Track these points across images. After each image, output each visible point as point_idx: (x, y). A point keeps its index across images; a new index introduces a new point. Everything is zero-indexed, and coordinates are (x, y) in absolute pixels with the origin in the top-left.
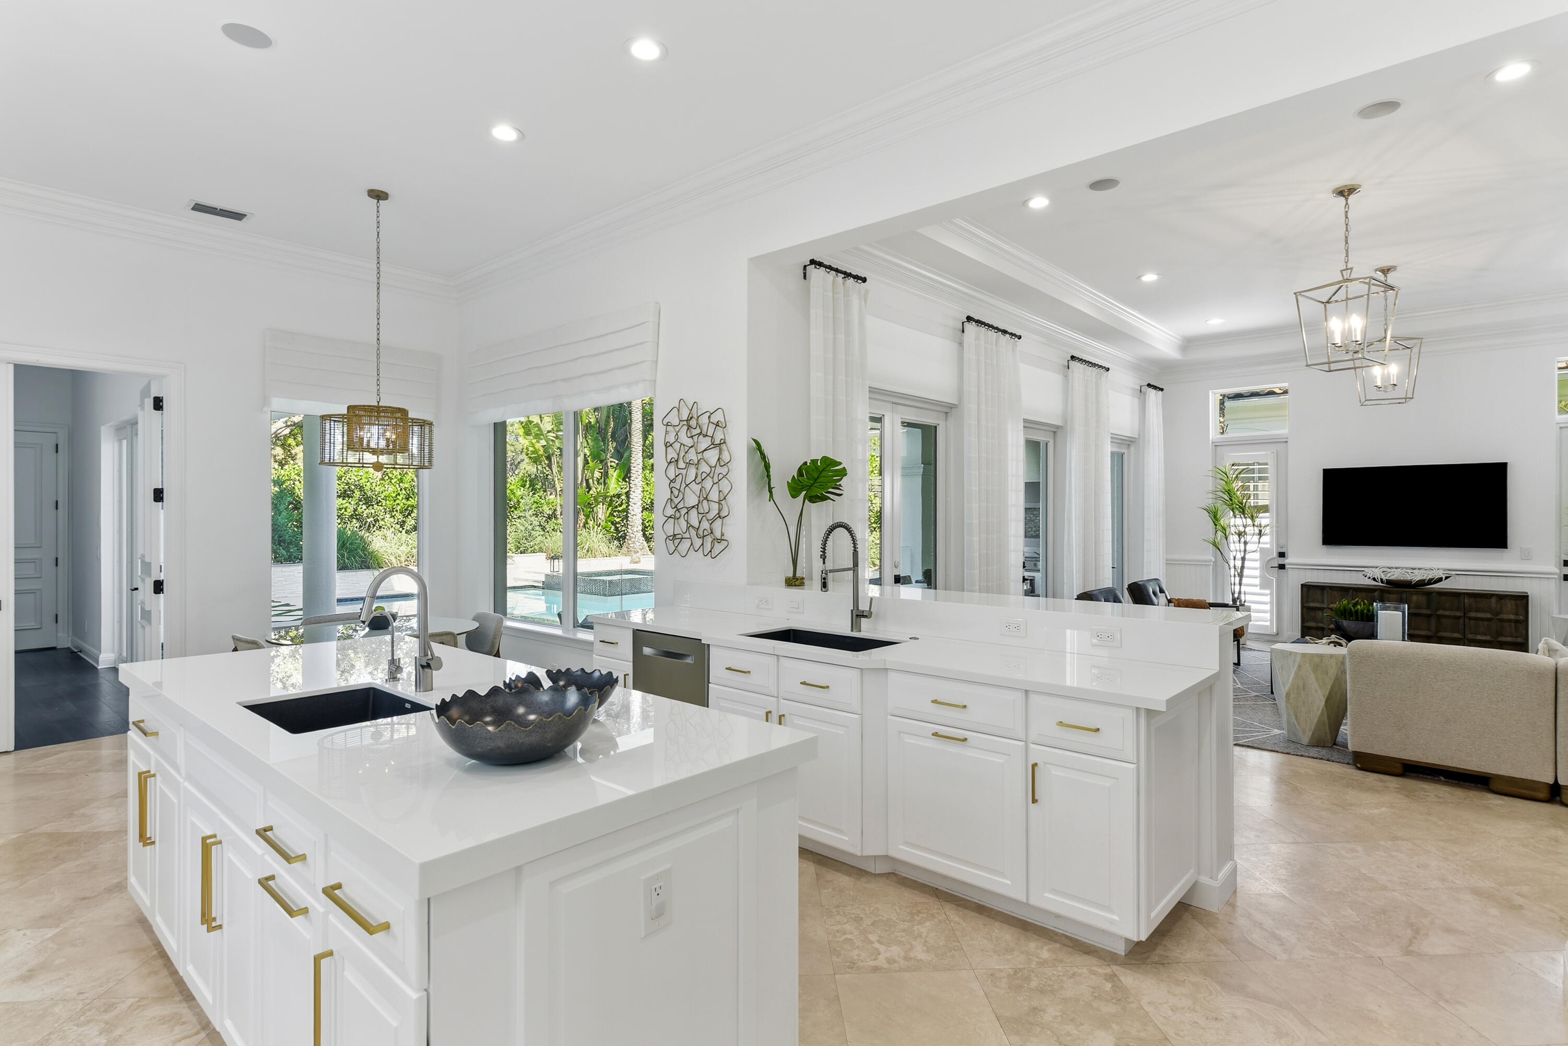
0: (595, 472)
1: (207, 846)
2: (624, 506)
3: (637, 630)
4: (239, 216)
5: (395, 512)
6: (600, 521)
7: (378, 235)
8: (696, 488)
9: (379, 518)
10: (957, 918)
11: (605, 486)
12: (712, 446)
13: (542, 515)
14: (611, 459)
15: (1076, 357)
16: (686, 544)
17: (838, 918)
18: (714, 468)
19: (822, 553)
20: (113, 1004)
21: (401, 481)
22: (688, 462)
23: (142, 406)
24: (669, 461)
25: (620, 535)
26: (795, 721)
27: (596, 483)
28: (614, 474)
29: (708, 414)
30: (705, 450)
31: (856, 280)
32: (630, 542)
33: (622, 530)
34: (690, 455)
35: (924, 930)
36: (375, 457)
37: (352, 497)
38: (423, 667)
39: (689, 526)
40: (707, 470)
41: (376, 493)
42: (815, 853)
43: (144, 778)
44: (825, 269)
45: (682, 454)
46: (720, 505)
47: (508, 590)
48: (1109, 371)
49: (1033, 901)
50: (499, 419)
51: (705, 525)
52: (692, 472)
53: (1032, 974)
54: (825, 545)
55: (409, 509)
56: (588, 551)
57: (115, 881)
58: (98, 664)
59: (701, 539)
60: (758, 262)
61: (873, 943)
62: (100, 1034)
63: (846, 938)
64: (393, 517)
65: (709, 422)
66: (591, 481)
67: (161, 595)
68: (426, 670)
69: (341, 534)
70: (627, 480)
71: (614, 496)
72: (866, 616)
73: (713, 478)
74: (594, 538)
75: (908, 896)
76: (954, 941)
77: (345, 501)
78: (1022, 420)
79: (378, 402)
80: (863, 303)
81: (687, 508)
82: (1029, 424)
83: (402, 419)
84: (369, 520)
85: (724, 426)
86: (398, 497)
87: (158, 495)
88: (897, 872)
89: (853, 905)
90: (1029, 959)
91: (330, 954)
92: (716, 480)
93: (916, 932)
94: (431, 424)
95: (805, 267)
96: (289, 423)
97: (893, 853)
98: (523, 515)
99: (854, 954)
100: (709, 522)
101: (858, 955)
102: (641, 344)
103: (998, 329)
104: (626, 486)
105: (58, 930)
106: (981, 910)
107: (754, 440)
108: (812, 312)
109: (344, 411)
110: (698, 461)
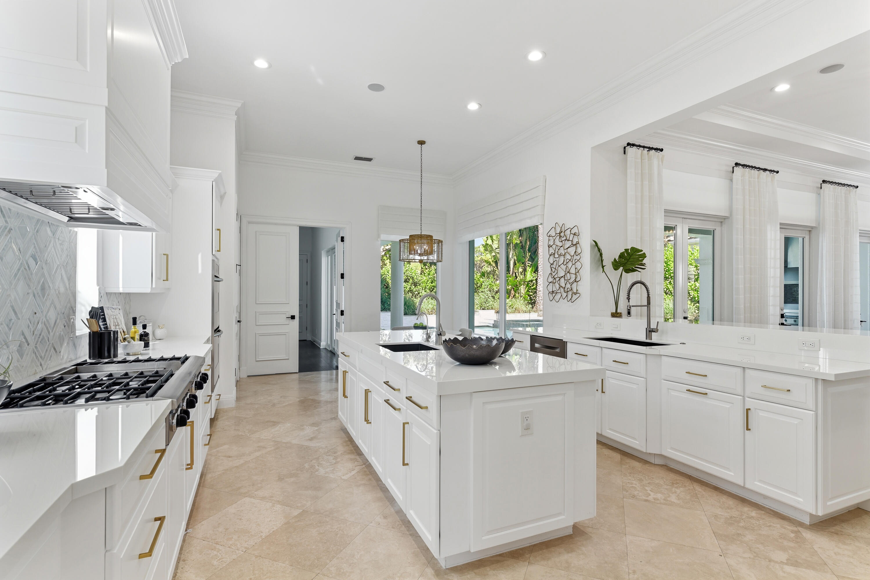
0: (520, 269)
1: (367, 392)
2: (535, 286)
3: (533, 335)
4: (370, 160)
5: (427, 289)
6: (522, 294)
7: (421, 160)
8: (564, 267)
9: (420, 292)
10: (700, 490)
11: (524, 276)
12: (572, 245)
13: (493, 291)
14: (528, 262)
15: (827, 181)
16: (559, 296)
17: (630, 478)
18: (573, 257)
19: (628, 297)
20: (336, 452)
21: (429, 274)
22: (560, 254)
23: (337, 241)
24: (550, 254)
25: (532, 302)
26: (610, 381)
27: (520, 274)
28: (529, 270)
29: (570, 229)
30: (568, 248)
31: (656, 151)
32: (537, 305)
33: (534, 299)
34: (561, 251)
35: (678, 491)
36: (420, 257)
37: (409, 282)
38: (438, 335)
39: (561, 287)
40: (569, 257)
41: (419, 280)
42: (621, 450)
43: (345, 372)
44: (636, 147)
45: (557, 250)
46: (576, 275)
47: (475, 328)
48: (858, 188)
49: (748, 486)
50: (471, 239)
51: (568, 286)
52: (562, 259)
53: (742, 520)
54: (629, 292)
55: (433, 287)
56: (516, 309)
57: (333, 416)
58: (320, 346)
59: (566, 293)
60: (597, 148)
61: (647, 490)
62: (333, 459)
63: (632, 486)
64: (425, 291)
65: (571, 233)
66: (517, 273)
67: (343, 316)
68: (440, 336)
69: (405, 298)
70: (536, 272)
71: (529, 281)
72: (655, 331)
73: (572, 262)
74: (520, 303)
75: (672, 476)
76: (695, 498)
77: (406, 284)
78: (779, 224)
79: (421, 233)
80: (661, 163)
81: (559, 278)
82: (783, 226)
83: (430, 239)
84: (416, 293)
85: (578, 235)
86: (428, 282)
87: (342, 276)
88: (667, 465)
89: (639, 474)
90: (742, 514)
91: (408, 423)
92: (574, 262)
93: (673, 491)
94: (442, 242)
95: (625, 148)
96: (384, 249)
97: (664, 453)
98: (484, 291)
99: (636, 493)
100: (570, 284)
101: (638, 494)
102: (537, 197)
103: (759, 169)
104: (535, 276)
105: (318, 428)
106: (716, 489)
107: (594, 241)
108: (628, 171)
109: (408, 237)
110: (565, 254)
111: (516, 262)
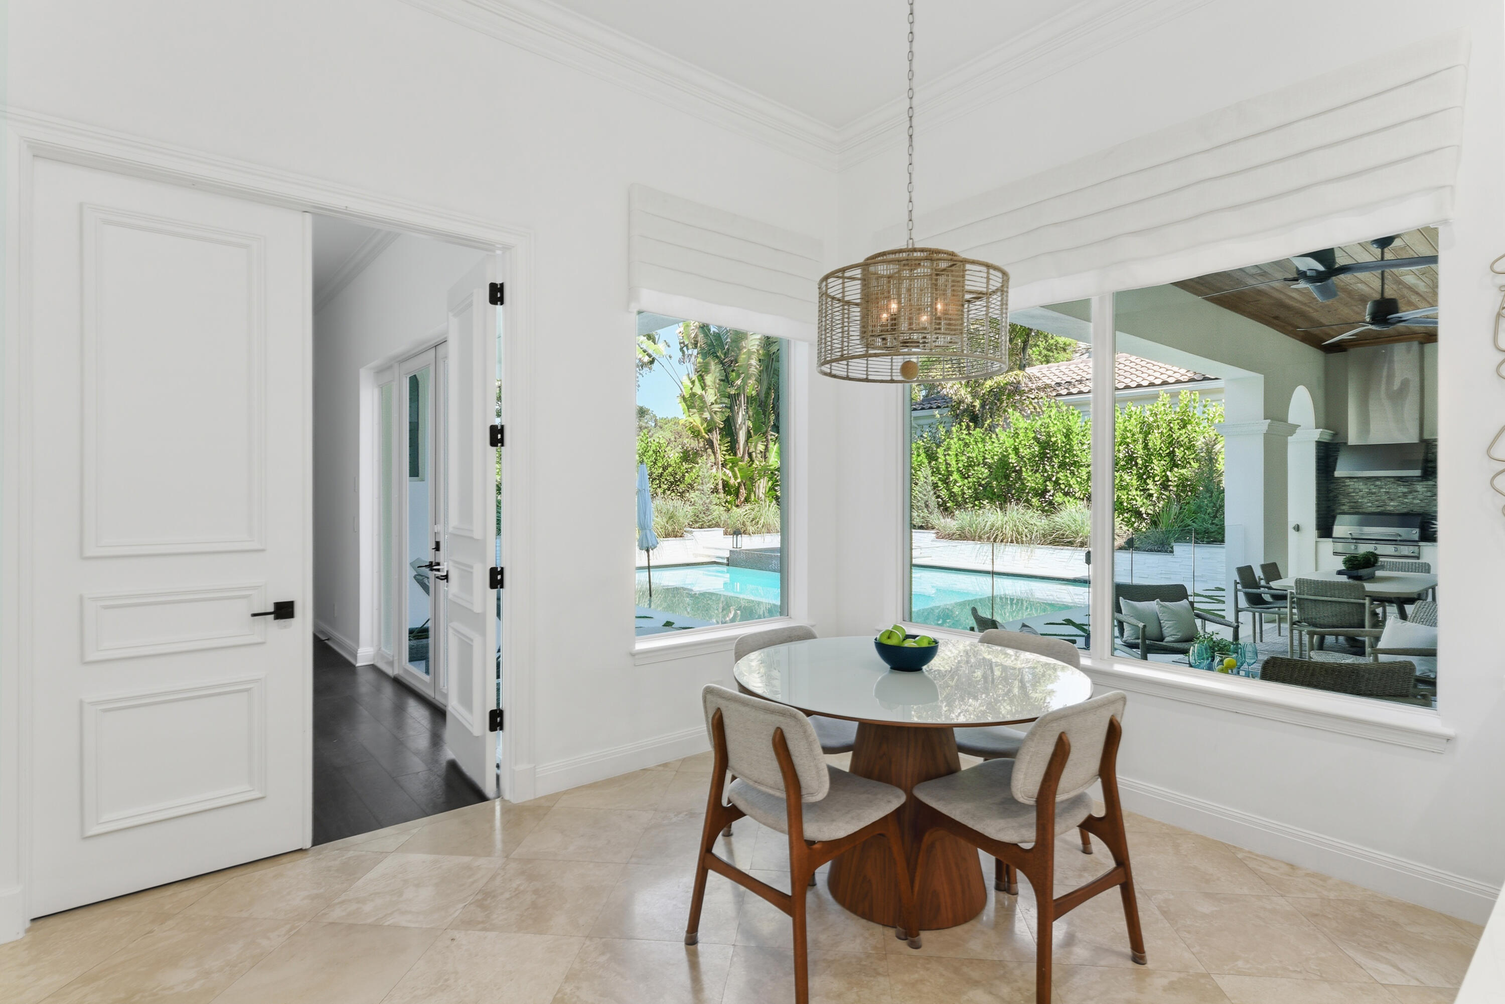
28: (773, 447)
58: (357, 663)
71: (775, 470)
87: (497, 436)
111: (752, 431)
